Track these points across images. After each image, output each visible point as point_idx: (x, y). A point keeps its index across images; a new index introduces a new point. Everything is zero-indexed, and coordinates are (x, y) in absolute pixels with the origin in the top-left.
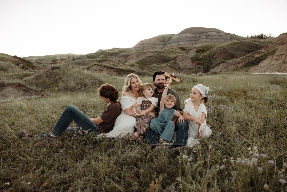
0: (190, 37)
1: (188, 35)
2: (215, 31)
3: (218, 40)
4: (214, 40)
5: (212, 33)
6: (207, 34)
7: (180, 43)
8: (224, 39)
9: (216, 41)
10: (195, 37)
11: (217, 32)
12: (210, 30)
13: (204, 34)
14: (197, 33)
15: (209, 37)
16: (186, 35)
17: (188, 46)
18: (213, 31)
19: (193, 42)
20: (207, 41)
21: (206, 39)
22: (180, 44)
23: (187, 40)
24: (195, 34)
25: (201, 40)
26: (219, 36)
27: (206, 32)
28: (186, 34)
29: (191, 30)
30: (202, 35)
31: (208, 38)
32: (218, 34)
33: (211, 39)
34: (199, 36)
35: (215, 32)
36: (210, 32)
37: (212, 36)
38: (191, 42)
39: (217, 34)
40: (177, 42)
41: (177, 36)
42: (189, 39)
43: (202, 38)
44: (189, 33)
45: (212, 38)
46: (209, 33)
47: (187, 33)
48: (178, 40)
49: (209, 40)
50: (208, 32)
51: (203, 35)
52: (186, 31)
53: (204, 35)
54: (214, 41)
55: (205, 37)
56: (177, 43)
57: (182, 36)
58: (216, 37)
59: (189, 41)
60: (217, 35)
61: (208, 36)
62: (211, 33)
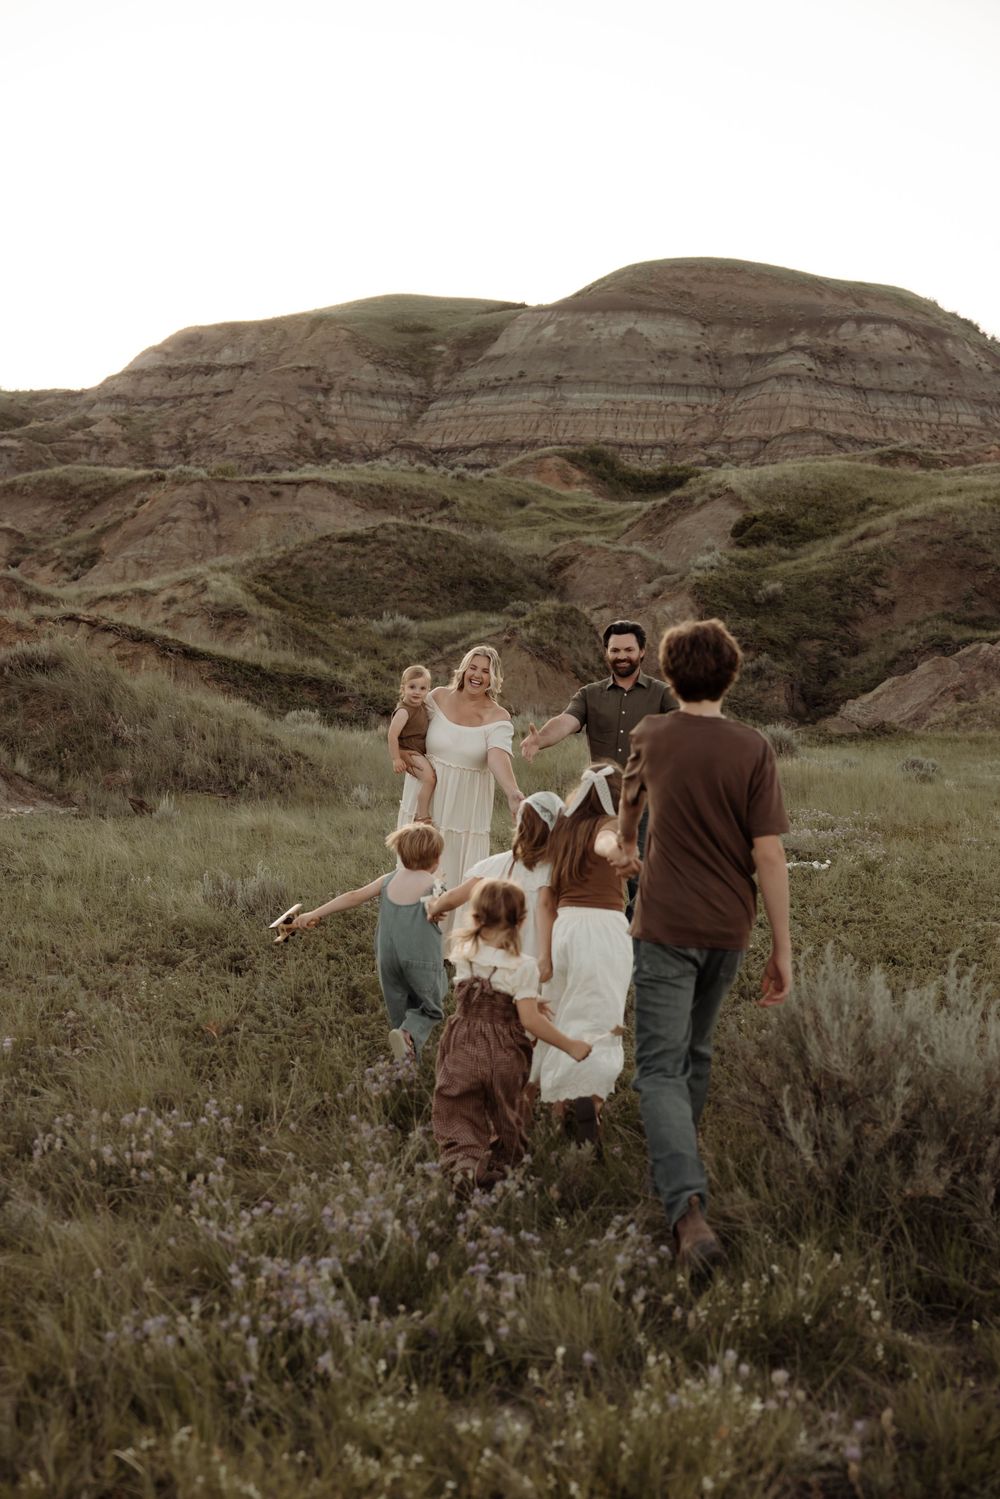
0: (669, 355)
1: (655, 330)
2: (899, 314)
3: (925, 402)
4: (883, 401)
5: (877, 332)
6: (832, 342)
7: (576, 398)
8: (983, 403)
9: (904, 409)
10: (716, 360)
11: (915, 333)
12: (861, 304)
13: (800, 339)
14: (733, 323)
15: (846, 374)
16: (630, 332)
17: (650, 437)
18: (890, 322)
19: (694, 399)
20: (828, 405)
21: (820, 382)
22: (574, 413)
23: (639, 375)
24: (717, 329)
25: (767, 389)
26: (935, 365)
27: (821, 323)
28: (633, 315)
29: (682, 287)
30: (780, 347)
31: (833, 375)
32: (930, 350)
33: (857, 389)
34: (752, 350)
35: (904, 327)
36: (860, 321)
37: (876, 365)
38: (680, 399)
39: (918, 352)
40: (544, 384)
41: (549, 331)
42: (656, 373)
43: (784, 377)
44: (663, 311)
45: (867, 377)
46: (848, 329)
47: (640, 309)
48: (551, 370)
49: (846, 401)
50: (839, 322)
51: (793, 349)
52: (632, 290)
53: (802, 349)
54: (887, 408)
55: (811, 365)
56: (538, 395)
57: (593, 335)
58: (906, 377)
59: (662, 385)
60: (913, 362)
61: (839, 356)
62: (868, 331)
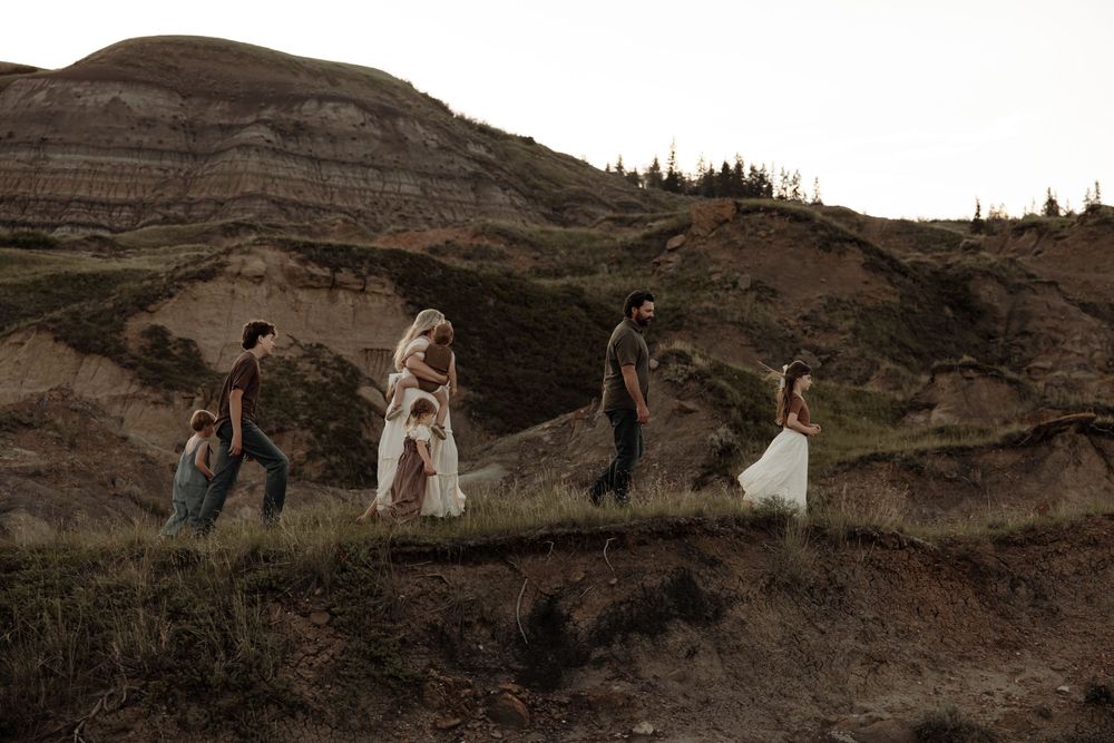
0: (148, 123)
1: (134, 99)
2: (367, 95)
3: (372, 173)
4: (335, 171)
5: (335, 110)
6: (295, 117)
7: (58, 159)
8: (426, 175)
9: (354, 179)
10: (191, 129)
11: (370, 112)
12: (333, 83)
13: (267, 114)
14: (211, 96)
15: (305, 146)
16: (114, 100)
17: (121, 196)
18: (347, 101)
19: (167, 163)
20: (282, 173)
21: (276, 152)
22: (54, 172)
23: (119, 140)
24: (196, 101)
25: (228, 157)
26: (384, 140)
27: (288, 99)
28: (118, 86)
29: (170, 62)
30: (249, 119)
31: (291, 146)
32: (382, 127)
33: (313, 159)
34: (225, 121)
35: (362, 106)
36: (322, 99)
37: (333, 139)
38: (156, 163)
39: (371, 129)
40: (29, 144)
41: (41, 96)
42: (134, 139)
43: (244, 147)
44: (148, 83)
45: (325, 149)
46: (310, 106)
47: (127, 81)
48: (38, 132)
49: (298, 170)
50: (303, 99)
51: (258, 122)
52: (121, 63)
53: (265, 122)
54: (337, 178)
55: (271, 137)
56: (22, 155)
57: (80, 102)
58: (357, 150)
59: (139, 149)
60: (366, 137)
61: (299, 130)
62: (328, 109)
